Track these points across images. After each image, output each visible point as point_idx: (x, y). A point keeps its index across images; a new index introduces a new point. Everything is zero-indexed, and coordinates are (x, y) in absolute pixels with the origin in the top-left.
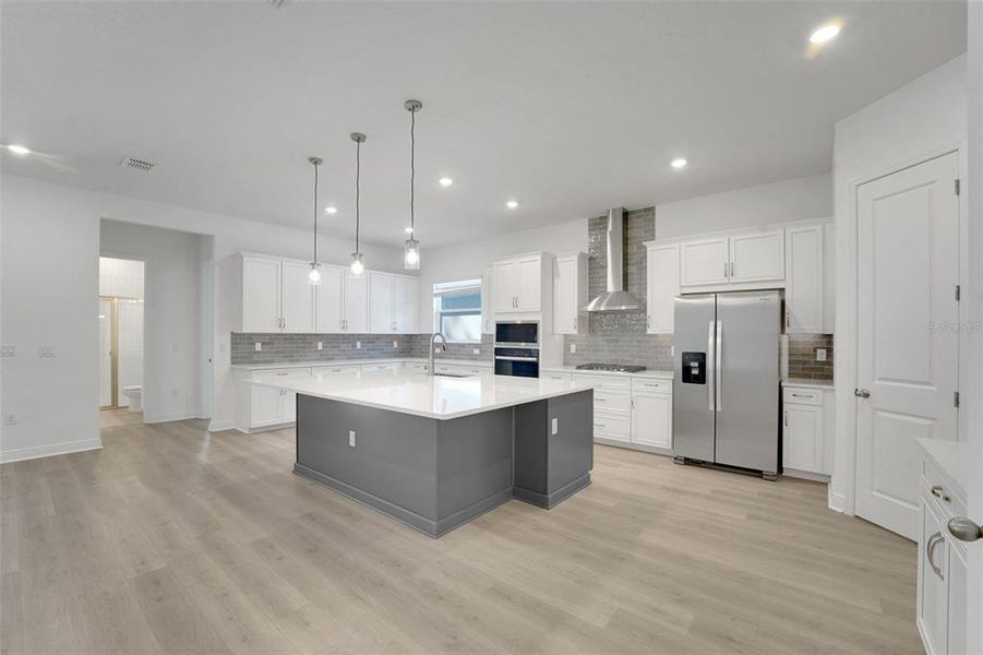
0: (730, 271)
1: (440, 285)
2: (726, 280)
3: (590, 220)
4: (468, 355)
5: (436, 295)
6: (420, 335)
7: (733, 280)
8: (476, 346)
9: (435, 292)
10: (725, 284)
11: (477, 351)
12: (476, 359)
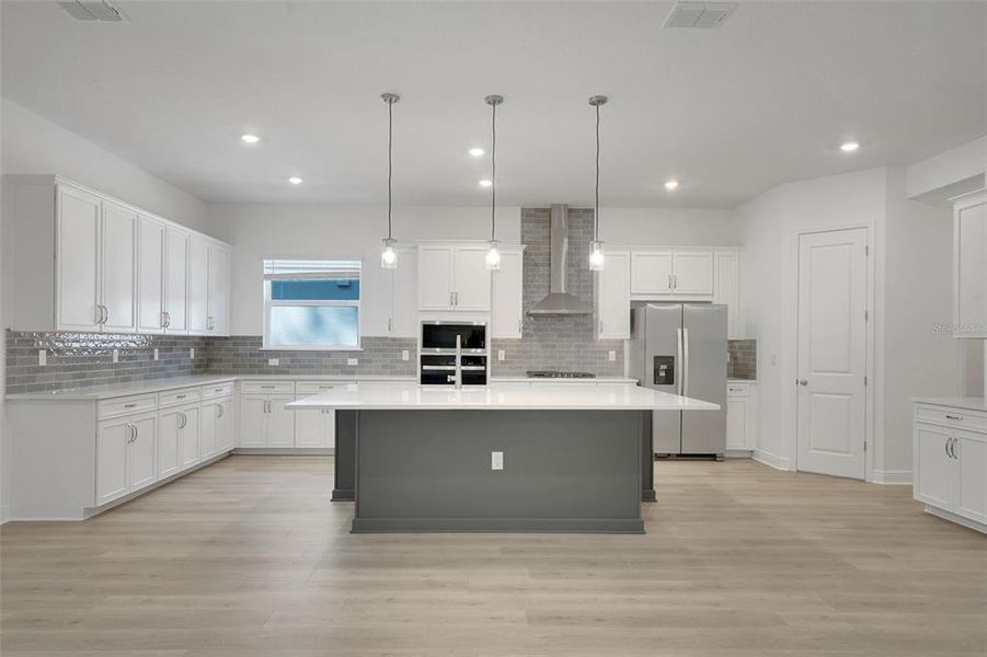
0: (673, 283)
1: (278, 263)
2: (669, 291)
3: (523, 210)
4: (335, 367)
5: (267, 277)
6: (232, 338)
7: (675, 292)
8: (352, 354)
9: (266, 272)
10: (668, 294)
11: (353, 362)
12: (353, 373)
